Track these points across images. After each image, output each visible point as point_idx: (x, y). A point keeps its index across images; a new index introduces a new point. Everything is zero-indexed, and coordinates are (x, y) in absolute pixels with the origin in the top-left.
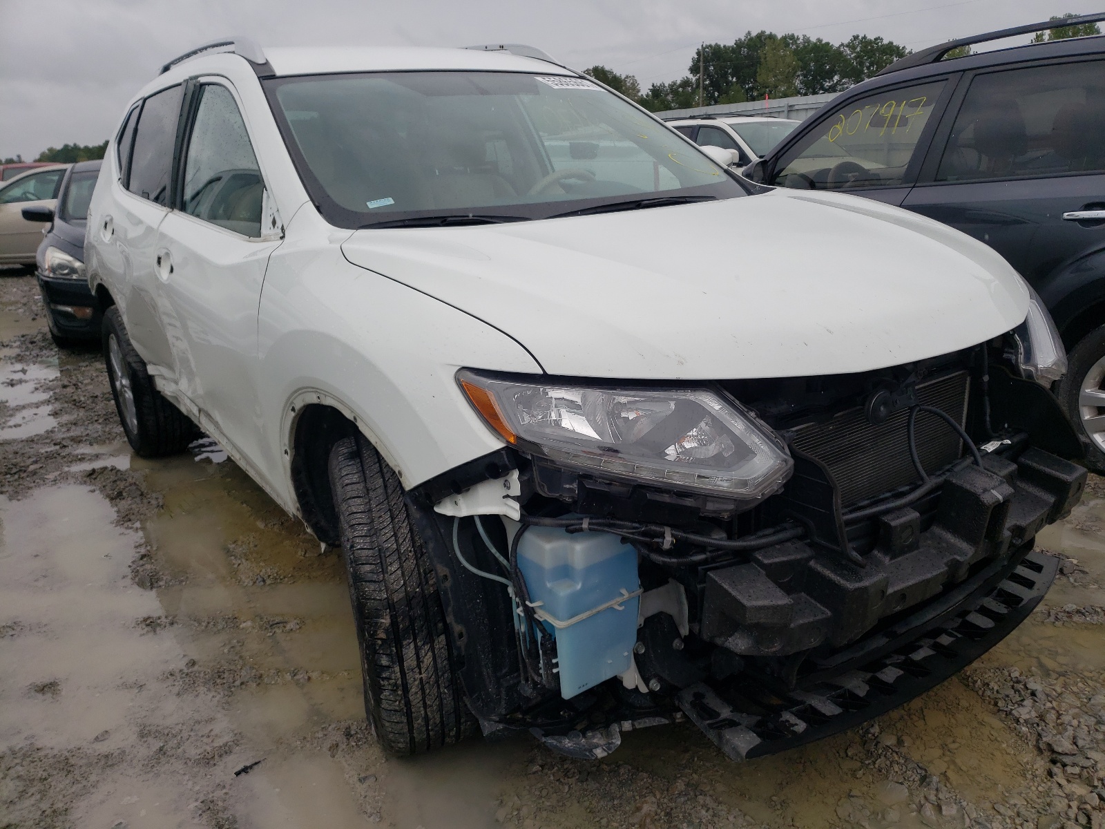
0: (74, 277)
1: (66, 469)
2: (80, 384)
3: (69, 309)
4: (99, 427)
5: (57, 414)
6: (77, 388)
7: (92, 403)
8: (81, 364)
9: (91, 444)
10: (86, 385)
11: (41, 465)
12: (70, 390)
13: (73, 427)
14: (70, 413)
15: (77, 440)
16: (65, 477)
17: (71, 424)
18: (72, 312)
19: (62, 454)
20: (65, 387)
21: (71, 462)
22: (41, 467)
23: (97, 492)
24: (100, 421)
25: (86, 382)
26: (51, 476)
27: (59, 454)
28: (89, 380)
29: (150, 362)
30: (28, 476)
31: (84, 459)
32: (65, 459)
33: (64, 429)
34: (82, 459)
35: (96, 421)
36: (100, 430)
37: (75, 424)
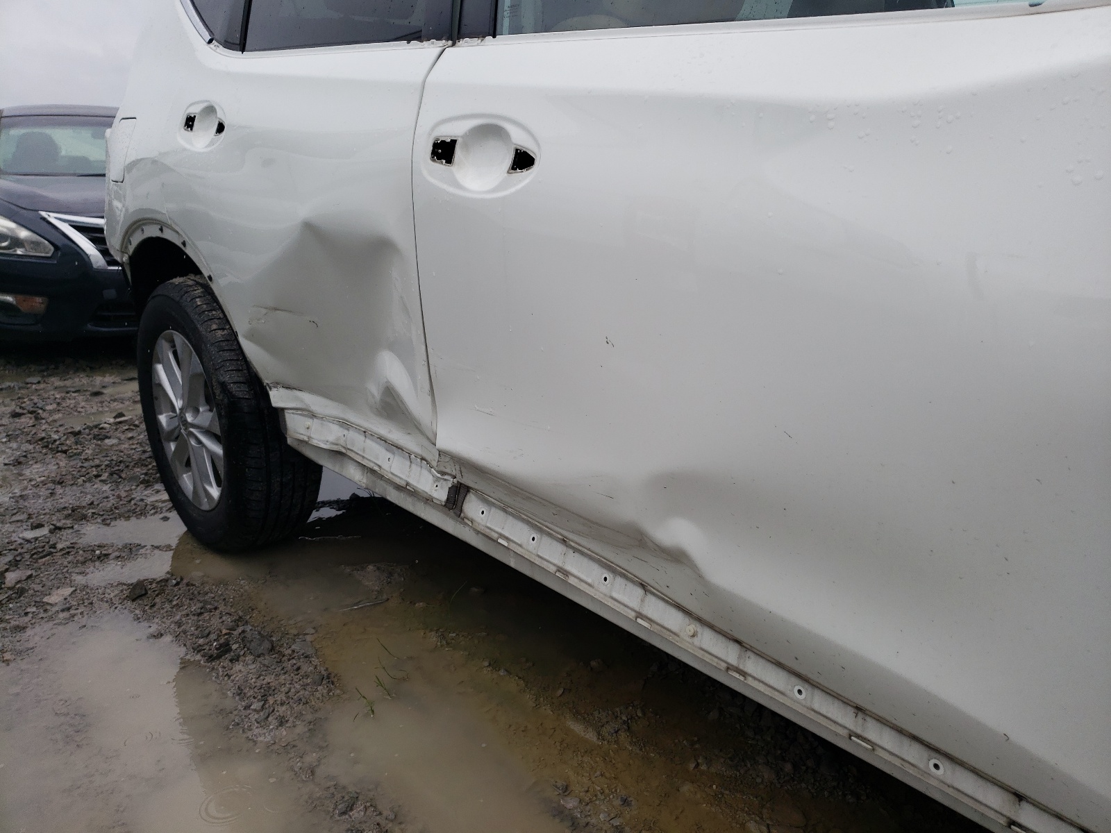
0: (19, 252)
1: (79, 580)
2: (40, 411)
3: (9, 299)
4: (106, 488)
5: (20, 463)
6: (37, 418)
7: (76, 443)
8: (29, 380)
9: (105, 523)
10: (51, 412)
11: (29, 573)
12: (26, 421)
13: (59, 490)
14: (43, 462)
15: (77, 515)
16: (85, 600)
17: (54, 482)
18: (15, 302)
19: (60, 546)
20: (16, 415)
21: (84, 563)
22: (30, 576)
23: (168, 639)
24: (105, 476)
25: (49, 408)
26: (56, 597)
27: (54, 546)
28: (55, 406)
29: (277, 384)
30: (9, 599)
31: (107, 555)
32: (70, 558)
33: (43, 492)
34: (100, 555)
35: (97, 476)
36: (109, 493)
37: (60, 483)
